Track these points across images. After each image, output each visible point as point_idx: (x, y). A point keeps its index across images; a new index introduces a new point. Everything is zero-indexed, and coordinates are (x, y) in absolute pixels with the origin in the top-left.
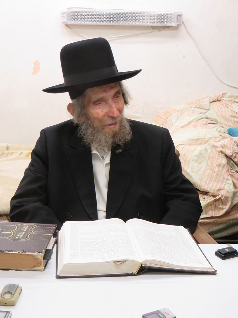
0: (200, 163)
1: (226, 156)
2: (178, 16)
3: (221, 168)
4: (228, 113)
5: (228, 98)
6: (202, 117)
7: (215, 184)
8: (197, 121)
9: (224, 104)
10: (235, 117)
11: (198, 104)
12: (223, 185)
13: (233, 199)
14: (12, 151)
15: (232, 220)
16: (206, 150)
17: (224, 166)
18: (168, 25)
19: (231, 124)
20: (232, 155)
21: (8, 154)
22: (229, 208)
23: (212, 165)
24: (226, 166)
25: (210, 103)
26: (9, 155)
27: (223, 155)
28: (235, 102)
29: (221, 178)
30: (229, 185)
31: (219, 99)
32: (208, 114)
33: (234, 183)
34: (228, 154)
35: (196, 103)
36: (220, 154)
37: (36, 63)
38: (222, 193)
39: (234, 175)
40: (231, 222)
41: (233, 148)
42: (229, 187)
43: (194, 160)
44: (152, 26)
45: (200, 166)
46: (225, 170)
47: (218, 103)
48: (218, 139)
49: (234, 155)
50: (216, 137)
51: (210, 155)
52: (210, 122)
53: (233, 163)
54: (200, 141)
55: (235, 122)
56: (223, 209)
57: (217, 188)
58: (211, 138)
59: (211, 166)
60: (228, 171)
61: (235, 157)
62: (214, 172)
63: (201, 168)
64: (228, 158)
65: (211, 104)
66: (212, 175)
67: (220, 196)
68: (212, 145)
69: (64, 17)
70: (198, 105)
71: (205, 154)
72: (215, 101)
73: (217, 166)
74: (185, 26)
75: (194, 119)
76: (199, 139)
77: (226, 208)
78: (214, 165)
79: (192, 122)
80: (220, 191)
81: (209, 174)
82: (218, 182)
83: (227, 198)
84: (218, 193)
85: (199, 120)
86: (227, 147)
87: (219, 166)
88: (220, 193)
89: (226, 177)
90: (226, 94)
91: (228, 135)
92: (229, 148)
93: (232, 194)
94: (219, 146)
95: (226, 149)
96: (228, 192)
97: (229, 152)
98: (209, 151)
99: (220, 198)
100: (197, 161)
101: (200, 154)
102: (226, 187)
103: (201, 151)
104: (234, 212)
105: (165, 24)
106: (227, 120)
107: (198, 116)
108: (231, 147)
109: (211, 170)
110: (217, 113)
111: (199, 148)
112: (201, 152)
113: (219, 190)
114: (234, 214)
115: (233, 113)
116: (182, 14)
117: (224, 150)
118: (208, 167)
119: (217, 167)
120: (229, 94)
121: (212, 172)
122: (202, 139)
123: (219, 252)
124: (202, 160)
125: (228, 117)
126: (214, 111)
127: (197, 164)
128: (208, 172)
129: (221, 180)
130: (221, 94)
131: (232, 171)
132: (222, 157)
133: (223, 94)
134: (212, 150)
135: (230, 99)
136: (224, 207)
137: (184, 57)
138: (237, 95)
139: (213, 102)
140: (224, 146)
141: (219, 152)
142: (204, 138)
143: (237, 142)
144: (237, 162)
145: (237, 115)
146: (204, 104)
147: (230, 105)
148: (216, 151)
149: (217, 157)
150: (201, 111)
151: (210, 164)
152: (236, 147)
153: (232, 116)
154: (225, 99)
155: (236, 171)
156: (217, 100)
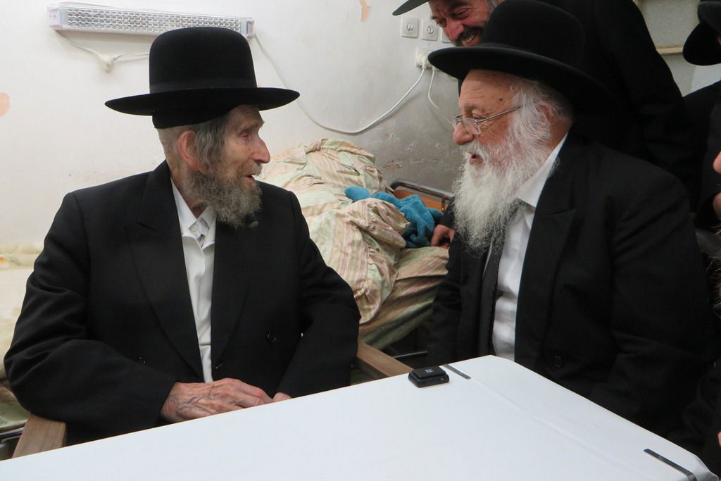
0: (322, 244)
1: (360, 228)
2: (249, 25)
3: (355, 248)
4: (335, 168)
5: (330, 145)
6: (303, 174)
7: (352, 273)
8: (297, 180)
9: (326, 155)
10: (345, 172)
11: (288, 156)
12: (364, 274)
13: (381, 291)
15: (384, 325)
16: (328, 222)
17: (359, 244)
19: (341, 183)
20: (368, 227)
22: (380, 307)
23: (342, 244)
24: (362, 244)
25: (306, 154)
27: (354, 227)
28: (340, 151)
29: (359, 262)
30: (373, 272)
31: (318, 148)
32: (307, 170)
33: (378, 267)
34: (363, 225)
35: (283, 155)
36: (350, 226)
37: (3, 97)
38: (366, 285)
39: (376, 256)
40: (383, 328)
41: (369, 215)
42: (374, 275)
45: (323, 247)
46: (362, 250)
47: (317, 153)
48: (336, 205)
49: (372, 226)
50: (332, 203)
51: (335, 230)
52: (315, 181)
53: (370, 237)
54: (311, 210)
55: (346, 179)
56: (369, 310)
57: (356, 279)
58: (325, 205)
59: (340, 245)
60: (366, 250)
61: (374, 228)
62: (346, 254)
63: (324, 251)
64: (364, 231)
65: (308, 155)
66: (343, 261)
67: (363, 290)
68: (335, 213)
69: (55, 16)
70: (288, 159)
71: (328, 229)
72: (313, 152)
73: (349, 244)
74: (258, 42)
75: (292, 179)
76: (309, 208)
77: (375, 308)
78: (345, 243)
79: (289, 182)
80: (362, 283)
81: (340, 259)
82: (355, 270)
83: (374, 292)
84: (358, 287)
85: (300, 178)
86: (359, 214)
87: (352, 244)
88: (361, 286)
89: (366, 260)
90: (327, 140)
91: (347, 199)
92: (361, 216)
93: (379, 285)
94: (347, 214)
95: (356, 217)
96: (374, 282)
97: (363, 222)
98: (333, 223)
99: (364, 294)
102: (370, 276)
103: (321, 224)
104: (384, 313)
106: (335, 177)
107: (296, 173)
108: (366, 215)
109: (342, 251)
110: (318, 168)
112: (322, 226)
113: (359, 281)
114: (385, 316)
115: (342, 167)
116: (254, 21)
117: (356, 220)
118: (335, 249)
119: (349, 246)
120: (331, 140)
121: (343, 256)
122: (314, 207)
124: (324, 239)
125: (336, 174)
126: (316, 164)
128: (338, 255)
129: (359, 266)
130: (320, 141)
131: (372, 250)
132: (354, 231)
133: (323, 140)
134: (336, 222)
135: (334, 147)
136: (372, 307)
138: (342, 140)
139: (309, 152)
140: (354, 214)
141: (348, 223)
142: (316, 206)
143: (375, 205)
144: (377, 236)
145: (347, 170)
146: (297, 156)
147: (336, 155)
148: (343, 222)
149: (346, 231)
150: (298, 166)
151: (338, 243)
152: (372, 214)
153: (342, 172)
154: (327, 147)
155: (378, 250)
156: (316, 150)
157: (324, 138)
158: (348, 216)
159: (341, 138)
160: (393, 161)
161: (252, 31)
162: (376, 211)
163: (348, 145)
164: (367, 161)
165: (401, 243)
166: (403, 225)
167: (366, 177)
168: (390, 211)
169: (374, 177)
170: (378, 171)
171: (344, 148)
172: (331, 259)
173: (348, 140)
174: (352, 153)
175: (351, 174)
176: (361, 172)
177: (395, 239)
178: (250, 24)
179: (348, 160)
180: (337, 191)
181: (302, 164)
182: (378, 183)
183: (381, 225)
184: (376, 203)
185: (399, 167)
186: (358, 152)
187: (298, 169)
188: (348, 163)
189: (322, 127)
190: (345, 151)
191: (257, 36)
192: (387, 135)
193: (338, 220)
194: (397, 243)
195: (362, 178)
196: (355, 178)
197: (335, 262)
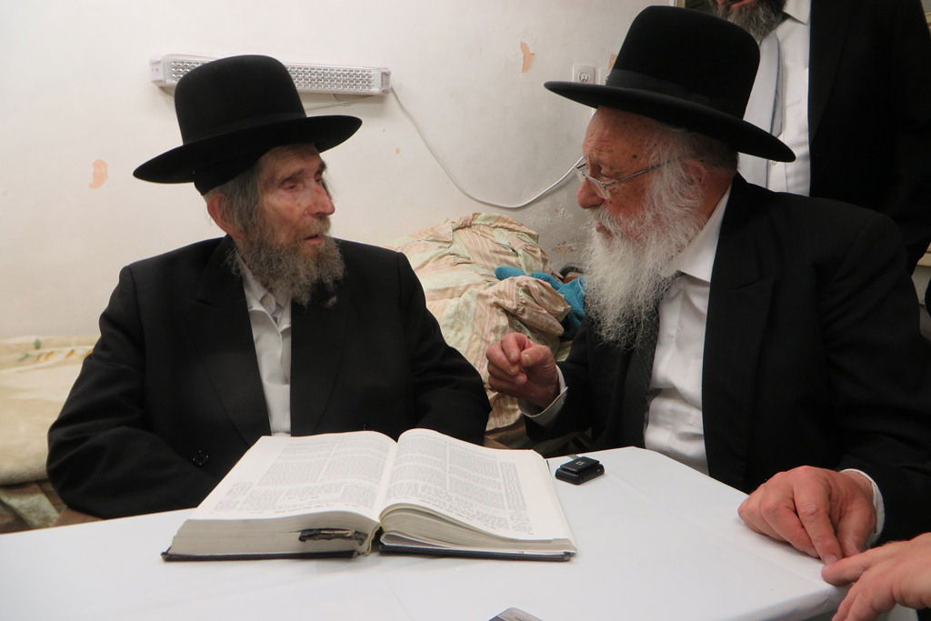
0: (459, 330)
1: (506, 312)
2: (384, 76)
4: (487, 247)
5: (483, 220)
6: (446, 253)
8: (436, 260)
9: (479, 232)
10: (500, 253)
11: (431, 233)
14: (48, 351)
16: (467, 304)
17: (505, 330)
18: (366, 91)
19: (494, 264)
20: (516, 310)
21: (39, 357)
23: (483, 330)
24: (508, 330)
25: (453, 231)
26: (42, 359)
27: (499, 311)
28: (496, 227)
31: (468, 224)
32: (452, 249)
34: (510, 307)
35: (425, 233)
36: (495, 308)
37: (99, 165)
41: (517, 295)
43: (446, 325)
44: (335, 95)
45: (460, 335)
47: (467, 230)
48: (482, 287)
49: (521, 309)
50: (477, 285)
51: (475, 314)
52: (460, 260)
53: (519, 323)
54: (450, 292)
55: (501, 260)
58: (468, 287)
59: (480, 332)
61: (523, 311)
63: (462, 339)
64: (510, 314)
65: (455, 233)
68: (476, 293)
69: (157, 70)
70: (432, 236)
71: (466, 312)
72: (462, 228)
73: (492, 331)
74: (397, 98)
75: (431, 258)
76: (447, 289)
78: (487, 329)
79: (427, 262)
81: (480, 348)
85: (441, 257)
86: (506, 295)
87: (496, 330)
90: (479, 214)
91: (497, 280)
92: (508, 297)
94: (490, 294)
95: (503, 299)
97: (510, 304)
98: (473, 305)
100: (452, 327)
101: (457, 313)
103: (458, 307)
105: (360, 90)
106: (487, 258)
107: (437, 252)
108: (514, 295)
109: (482, 339)
110: (467, 248)
111: (454, 302)
112: (460, 309)
115: (497, 246)
116: (390, 73)
117: (501, 301)
118: (475, 336)
119: (492, 333)
120: (483, 215)
121: (484, 344)
122: (454, 289)
123: (564, 470)
124: (461, 323)
125: (489, 254)
126: (463, 242)
127: (453, 332)
128: (477, 344)
130: (471, 216)
132: (499, 315)
133: (474, 215)
134: (478, 304)
135: (488, 223)
137: (398, 151)
138: (497, 214)
139: (457, 229)
140: (500, 294)
141: (491, 306)
142: (457, 287)
143: (525, 283)
144: (528, 320)
145: (503, 250)
146: (442, 233)
147: (489, 232)
148: (486, 305)
149: (489, 315)
150: (440, 244)
151: (477, 329)
152: (521, 294)
153: (496, 252)
154: (478, 223)
155: (529, 337)
156: (465, 226)
157: (476, 212)
158: (491, 297)
159: (496, 213)
160: (564, 243)
161: (388, 83)
162: (527, 290)
163: (505, 221)
164: (528, 239)
165: (558, 330)
166: (561, 309)
167: (525, 258)
168: (545, 291)
169: (536, 259)
170: (541, 251)
171: (500, 224)
172: (468, 348)
173: (506, 215)
174: (510, 230)
175: (508, 254)
176: (520, 252)
177: (550, 325)
178: (386, 75)
179: (503, 238)
180: (485, 271)
181: (449, 242)
182: (542, 265)
183: (532, 307)
184: (527, 281)
185: (572, 250)
186: (518, 228)
187: (440, 247)
188: (506, 243)
189: (476, 200)
190: (502, 227)
191: (396, 91)
192: (557, 211)
193: (480, 302)
194: (553, 329)
195: (521, 259)
196: (513, 259)
197: (474, 352)
